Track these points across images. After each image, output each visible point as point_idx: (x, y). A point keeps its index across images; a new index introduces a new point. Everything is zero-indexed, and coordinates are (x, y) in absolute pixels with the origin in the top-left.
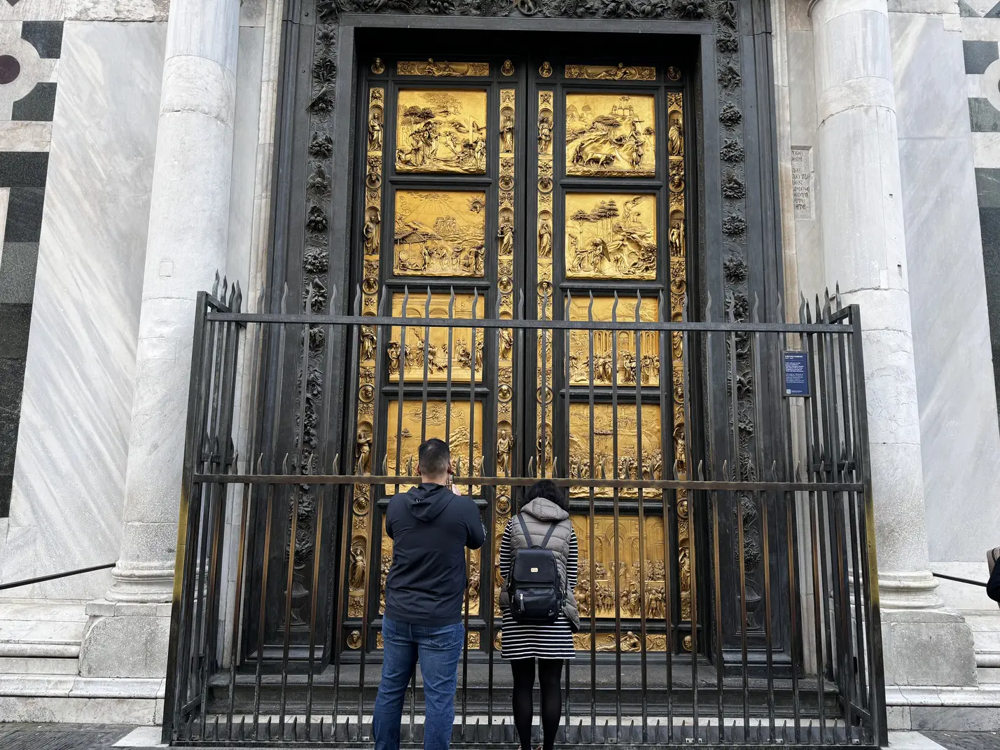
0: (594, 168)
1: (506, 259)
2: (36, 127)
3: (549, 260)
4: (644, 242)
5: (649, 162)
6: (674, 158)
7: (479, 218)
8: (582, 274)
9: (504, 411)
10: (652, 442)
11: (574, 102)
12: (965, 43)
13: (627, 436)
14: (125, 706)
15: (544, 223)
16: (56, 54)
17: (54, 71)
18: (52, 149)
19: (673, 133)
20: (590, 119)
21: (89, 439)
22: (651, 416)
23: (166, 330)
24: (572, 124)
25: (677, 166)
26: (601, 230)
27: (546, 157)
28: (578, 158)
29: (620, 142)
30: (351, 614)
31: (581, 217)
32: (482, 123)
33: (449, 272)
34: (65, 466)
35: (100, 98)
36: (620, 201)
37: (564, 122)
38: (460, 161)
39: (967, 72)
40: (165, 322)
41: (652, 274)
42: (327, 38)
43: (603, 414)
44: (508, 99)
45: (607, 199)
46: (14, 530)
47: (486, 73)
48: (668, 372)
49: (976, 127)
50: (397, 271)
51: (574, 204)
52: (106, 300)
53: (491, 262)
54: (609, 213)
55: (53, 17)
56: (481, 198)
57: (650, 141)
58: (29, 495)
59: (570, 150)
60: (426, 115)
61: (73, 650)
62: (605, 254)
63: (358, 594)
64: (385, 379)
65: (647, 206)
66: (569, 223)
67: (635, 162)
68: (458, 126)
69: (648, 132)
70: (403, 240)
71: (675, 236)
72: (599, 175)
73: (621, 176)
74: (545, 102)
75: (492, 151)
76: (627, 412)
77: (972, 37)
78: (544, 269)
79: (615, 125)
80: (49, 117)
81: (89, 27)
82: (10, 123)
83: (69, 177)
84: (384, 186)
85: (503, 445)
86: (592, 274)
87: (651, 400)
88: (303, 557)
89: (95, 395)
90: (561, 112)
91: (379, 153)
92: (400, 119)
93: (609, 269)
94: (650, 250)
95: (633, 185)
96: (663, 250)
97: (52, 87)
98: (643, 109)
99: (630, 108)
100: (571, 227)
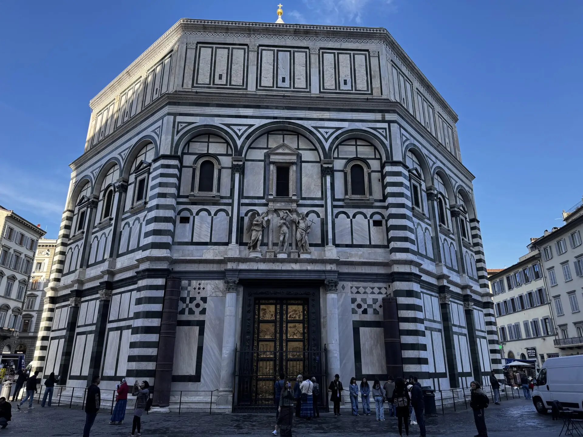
0: (292, 319)
1: (278, 335)
2: (203, 315)
3: (285, 335)
4: (301, 332)
5: (302, 318)
6: (305, 317)
7: (274, 328)
8: (291, 338)
9: (278, 362)
10: (301, 367)
11: (289, 307)
12: (352, 298)
13: (298, 366)
14: (224, 409)
15: (284, 329)
16: (206, 303)
17: (206, 306)
18: (206, 319)
19: (305, 312)
20: (292, 310)
21: (213, 369)
22: (302, 363)
23: (227, 352)
24: (289, 311)
25: (306, 318)
26: (293, 330)
27: (285, 317)
28: (290, 317)
29: (297, 314)
30: (253, 398)
31: (290, 327)
32: (274, 311)
33: (269, 338)
34: (209, 373)
35: (213, 311)
36: (297, 324)
37: (288, 310)
38: (271, 318)
39: (352, 303)
40: (227, 351)
41: (302, 338)
42: (250, 300)
43: (295, 363)
44: (278, 307)
45: (294, 324)
46: (201, 384)
47: (275, 302)
48: (304, 355)
49: (353, 313)
50: (260, 338)
51: (289, 325)
52: (215, 346)
53: (275, 336)
54: (295, 327)
55: (205, 296)
56: (274, 324)
57: (302, 314)
58: (204, 379)
59: (289, 316)
60: (265, 310)
61: (216, 402)
62: (294, 334)
63: (254, 394)
64: (258, 357)
65: (301, 325)
66: (288, 328)
67: (299, 318)
68: (270, 311)
69: (301, 312)
70: (261, 332)
71: (305, 331)
72: (294, 320)
73: (297, 320)
74: (285, 307)
75: (276, 316)
76: (298, 362)
77: (352, 297)
78: (284, 337)
79: (296, 311)
80: (205, 314)
81: (211, 298)
82: (199, 315)
83: (208, 324)
84: (258, 323)
85: (277, 368)
86: (292, 338)
87: (301, 360)
88: (247, 388)
89: (213, 362)
90: (287, 308)
91: (257, 317)
92: (261, 310)
93: (295, 337)
94: (301, 333)
95: (299, 322)
96: (304, 333)
97: (205, 309)
98: (301, 307)
99: (298, 308)
100: (289, 329)
